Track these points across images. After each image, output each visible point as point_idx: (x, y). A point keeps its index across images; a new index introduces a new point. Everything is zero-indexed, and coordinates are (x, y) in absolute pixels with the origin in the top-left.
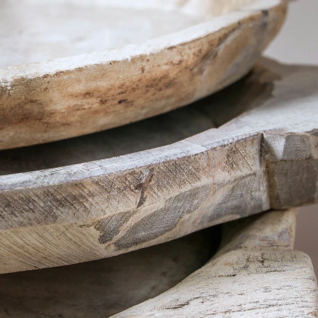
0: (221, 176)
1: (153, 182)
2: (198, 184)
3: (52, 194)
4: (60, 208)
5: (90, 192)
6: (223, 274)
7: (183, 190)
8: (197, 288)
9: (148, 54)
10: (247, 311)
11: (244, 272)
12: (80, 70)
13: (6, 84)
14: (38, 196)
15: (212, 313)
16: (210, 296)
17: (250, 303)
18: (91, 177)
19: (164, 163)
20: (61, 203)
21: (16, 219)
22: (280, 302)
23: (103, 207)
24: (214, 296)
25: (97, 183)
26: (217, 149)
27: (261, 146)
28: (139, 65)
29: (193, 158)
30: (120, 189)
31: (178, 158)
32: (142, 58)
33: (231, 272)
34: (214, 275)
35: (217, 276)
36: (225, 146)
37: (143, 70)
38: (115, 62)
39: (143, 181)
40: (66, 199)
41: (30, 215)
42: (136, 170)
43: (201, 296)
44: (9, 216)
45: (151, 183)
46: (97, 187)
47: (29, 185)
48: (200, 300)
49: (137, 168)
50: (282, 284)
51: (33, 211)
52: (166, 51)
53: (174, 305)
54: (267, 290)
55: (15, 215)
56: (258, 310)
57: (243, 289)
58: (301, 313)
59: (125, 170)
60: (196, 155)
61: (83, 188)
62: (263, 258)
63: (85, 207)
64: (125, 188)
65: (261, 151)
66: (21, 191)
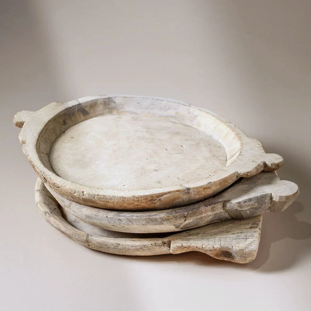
0: (210, 213)
1: (188, 216)
2: (202, 216)
3: (162, 218)
4: (164, 221)
7: (197, 217)
14: (158, 218)
21: (153, 223)
23: (175, 222)
30: (179, 217)
39: (186, 215)
41: (156, 223)
44: (151, 222)
46: (173, 217)
60: (201, 209)
61: (169, 217)
64: (181, 217)
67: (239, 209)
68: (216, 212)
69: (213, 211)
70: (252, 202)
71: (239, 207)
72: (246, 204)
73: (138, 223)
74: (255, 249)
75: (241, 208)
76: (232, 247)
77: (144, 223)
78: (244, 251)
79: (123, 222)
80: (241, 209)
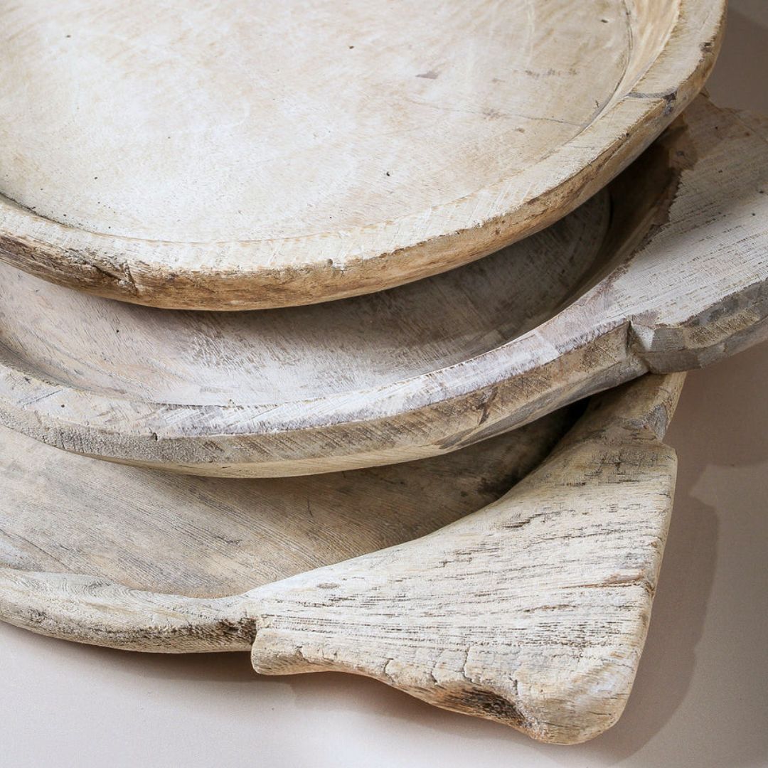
1: (497, 399)
2: (550, 390)
3: (389, 424)
4: (398, 435)
5: (429, 418)
6: (571, 481)
7: (531, 400)
8: (541, 501)
9: (504, 214)
10: (586, 538)
11: (595, 481)
12: (422, 244)
13: (340, 265)
14: (375, 427)
15: (551, 537)
16: (553, 513)
17: (593, 526)
18: (430, 404)
19: (509, 379)
20: (398, 431)
21: (354, 447)
22: (623, 527)
23: (442, 430)
24: (558, 513)
25: (436, 410)
26: (572, 352)
27: (628, 334)
28: (492, 228)
29: (542, 368)
30: (460, 411)
31: (525, 372)
32: (496, 220)
33: (581, 479)
34: (562, 483)
35: (565, 484)
36: (581, 347)
37: (497, 232)
38: (463, 231)
39: (486, 401)
40: (405, 428)
41: (368, 443)
42: (478, 392)
43: (544, 512)
44: (346, 445)
45: (494, 401)
46: (436, 414)
47: (366, 417)
48: (541, 518)
49: (478, 389)
50: (632, 501)
51: (371, 440)
52: (526, 207)
53: (514, 522)
54: (613, 509)
55: (352, 443)
56: (598, 537)
57: (588, 507)
58: (641, 544)
59: (466, 394)
60: (546, 364)
61: (421, 415)
62: (620, 459)
63: (424, 432)
64: (466, 410)
65: (628, 339)
66: (358, 423)
67: (692, 345)
68: (598, 368)
69: (590, 366)
70: (743, 313)
71: (692, 337)
72: (718, 323)
73: (289, 453)
74: (617, 690)
75: (699, 341)
76: (511, 684)
77: (317, 450)
78: (568, 706)
79: (228, 454)
80: (700, 346)
